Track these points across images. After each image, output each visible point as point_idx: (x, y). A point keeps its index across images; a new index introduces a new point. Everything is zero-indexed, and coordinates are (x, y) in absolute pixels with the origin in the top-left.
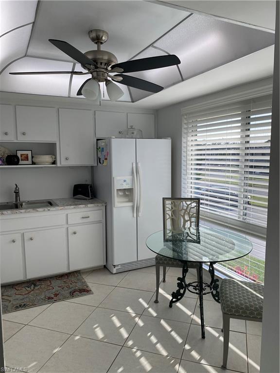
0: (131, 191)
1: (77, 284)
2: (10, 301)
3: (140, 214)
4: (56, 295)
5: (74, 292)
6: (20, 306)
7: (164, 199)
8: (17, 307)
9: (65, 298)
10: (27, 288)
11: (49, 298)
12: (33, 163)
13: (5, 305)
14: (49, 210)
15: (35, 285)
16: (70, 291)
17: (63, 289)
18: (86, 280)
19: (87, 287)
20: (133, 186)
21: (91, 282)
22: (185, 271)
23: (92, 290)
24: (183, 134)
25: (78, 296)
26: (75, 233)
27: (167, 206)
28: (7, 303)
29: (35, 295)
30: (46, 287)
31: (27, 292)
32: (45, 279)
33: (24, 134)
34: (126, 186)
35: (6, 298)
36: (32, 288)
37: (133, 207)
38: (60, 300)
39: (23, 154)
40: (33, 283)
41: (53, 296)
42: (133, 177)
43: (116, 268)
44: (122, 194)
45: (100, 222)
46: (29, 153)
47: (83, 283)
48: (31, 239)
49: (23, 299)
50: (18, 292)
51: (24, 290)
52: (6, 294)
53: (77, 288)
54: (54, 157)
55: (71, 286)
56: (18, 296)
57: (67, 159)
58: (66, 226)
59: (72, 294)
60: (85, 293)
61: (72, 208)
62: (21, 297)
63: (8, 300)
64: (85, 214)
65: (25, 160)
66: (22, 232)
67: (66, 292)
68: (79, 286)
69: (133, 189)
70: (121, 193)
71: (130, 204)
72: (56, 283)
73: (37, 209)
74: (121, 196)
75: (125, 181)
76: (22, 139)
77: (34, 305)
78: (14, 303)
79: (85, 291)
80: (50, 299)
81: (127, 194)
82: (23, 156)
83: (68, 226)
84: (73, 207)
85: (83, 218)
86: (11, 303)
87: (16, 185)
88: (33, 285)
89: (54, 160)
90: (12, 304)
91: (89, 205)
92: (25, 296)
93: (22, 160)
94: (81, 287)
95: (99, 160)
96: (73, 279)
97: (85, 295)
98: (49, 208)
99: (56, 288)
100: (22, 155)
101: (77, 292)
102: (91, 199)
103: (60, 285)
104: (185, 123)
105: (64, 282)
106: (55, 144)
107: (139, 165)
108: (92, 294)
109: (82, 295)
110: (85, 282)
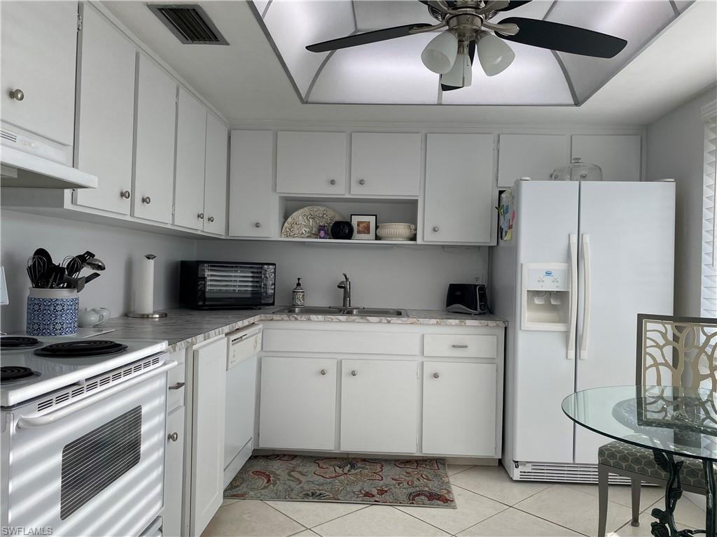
0: (562, 296)
1: (430, 484)
2: (300, 482)
3: (584, 354)
4: (382, 492)
5: (418, 495)
6: (313, 494)
7: (641, 317)
8: (307, 495)
9: (396, 502)
10: (337, 468)
11: (367, 494)
12: (377, 238)
13: (290, 487)
14: (389, 322)
15: (353, 467)
16: (410, 490)
17: (399, 484)
18: (451, 480)
19: (449, 492)
20: (568, 287)
21: (459, 485)
22: (673, 496)
23: (456, 500)
24: (706, 166)
25: (423, 505)
26: (436, 376)
27: (649, 334)
28: (293, 484)
29: (346, 482)
30: (370, 474)
31: (334, 475)
32: (376, 459)
33: (361, 182)
34: (550, 286)
35: (296, 476)
36: (346, 471)
37: (566, 334)
38: (385, 503)
39: (361, 222)
40: (351, 461)
41: (375, 492)
42: (570, 266)
43: (521, 468)
44: (543, 303)
45: (490, 361)
46: (372, 220)
47: (443, 483)
48: (354, 374)
49: (322, 484)
50: (319, 471)
51: (330, 471)
52: (300, 470)
53: (427, 489)
54: (413, 227)
55: (416, 483)
56: (316, 478)
57: (435, 230)
58: (420, 359)
59: (413, 499)
60: (439, 502)
61: (433, 324)
62: (322, 480)
63: (298, 479)
64: (459, 340)
65: (365, 233)
66: (340, 357)
67: (402, 492)
68: (433, 486)
69: (568, 292)
70: (538, 301)
71: (560, 327)
72: (390, 472)
73: (368, 318)
74: (540, 307)
75: (548, 274)
76: (358, 192)
77: (335, 499)
78: (306, 487)
79: (440, 498)
80: (368, 498)
81: (553, 303)
82: (361, 225)
83: (424, 359)
84: (434, 321)
85: (453, 346)
86: (301, 485)
87: (346, 276)
88: (349, 466)
89: (413, 232)
90: (302, 487)
91: (469, 322)
92: (328, 480)
93: (359, 232)
94: (436, 490)
95: (500, 233)
96: (426, 472)
97: (438, 506)
98: (389, 319)
99: (388, 481)
100: (359, 224)
101: (423, 497)
102: (480, 314)
103: (397, 477)
104: (711, 141)
105: (407, 473)
106: (416, 201)
107: (587, 239)
108: (454, 508)
109: (431, 506)
110: (448, 482)
